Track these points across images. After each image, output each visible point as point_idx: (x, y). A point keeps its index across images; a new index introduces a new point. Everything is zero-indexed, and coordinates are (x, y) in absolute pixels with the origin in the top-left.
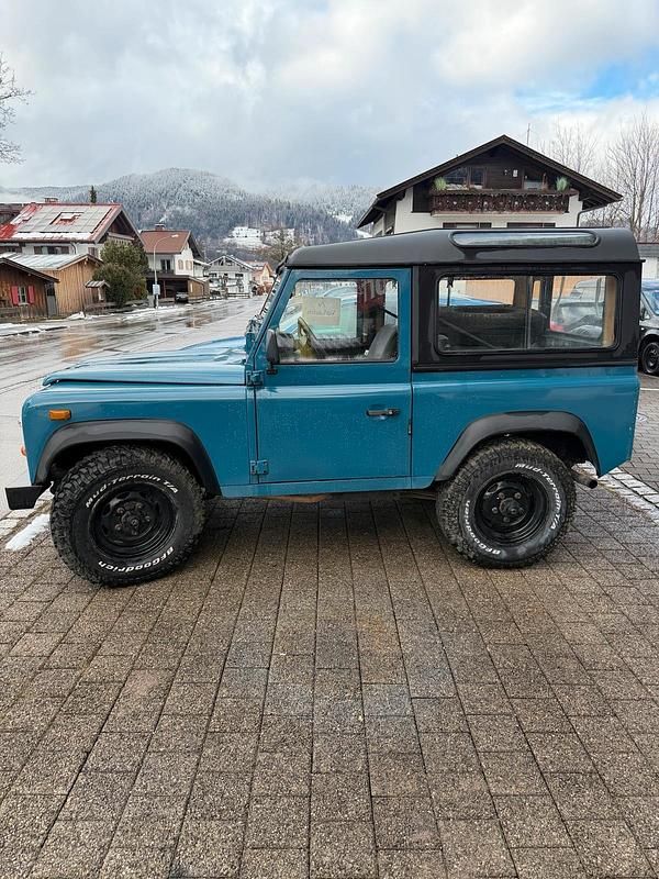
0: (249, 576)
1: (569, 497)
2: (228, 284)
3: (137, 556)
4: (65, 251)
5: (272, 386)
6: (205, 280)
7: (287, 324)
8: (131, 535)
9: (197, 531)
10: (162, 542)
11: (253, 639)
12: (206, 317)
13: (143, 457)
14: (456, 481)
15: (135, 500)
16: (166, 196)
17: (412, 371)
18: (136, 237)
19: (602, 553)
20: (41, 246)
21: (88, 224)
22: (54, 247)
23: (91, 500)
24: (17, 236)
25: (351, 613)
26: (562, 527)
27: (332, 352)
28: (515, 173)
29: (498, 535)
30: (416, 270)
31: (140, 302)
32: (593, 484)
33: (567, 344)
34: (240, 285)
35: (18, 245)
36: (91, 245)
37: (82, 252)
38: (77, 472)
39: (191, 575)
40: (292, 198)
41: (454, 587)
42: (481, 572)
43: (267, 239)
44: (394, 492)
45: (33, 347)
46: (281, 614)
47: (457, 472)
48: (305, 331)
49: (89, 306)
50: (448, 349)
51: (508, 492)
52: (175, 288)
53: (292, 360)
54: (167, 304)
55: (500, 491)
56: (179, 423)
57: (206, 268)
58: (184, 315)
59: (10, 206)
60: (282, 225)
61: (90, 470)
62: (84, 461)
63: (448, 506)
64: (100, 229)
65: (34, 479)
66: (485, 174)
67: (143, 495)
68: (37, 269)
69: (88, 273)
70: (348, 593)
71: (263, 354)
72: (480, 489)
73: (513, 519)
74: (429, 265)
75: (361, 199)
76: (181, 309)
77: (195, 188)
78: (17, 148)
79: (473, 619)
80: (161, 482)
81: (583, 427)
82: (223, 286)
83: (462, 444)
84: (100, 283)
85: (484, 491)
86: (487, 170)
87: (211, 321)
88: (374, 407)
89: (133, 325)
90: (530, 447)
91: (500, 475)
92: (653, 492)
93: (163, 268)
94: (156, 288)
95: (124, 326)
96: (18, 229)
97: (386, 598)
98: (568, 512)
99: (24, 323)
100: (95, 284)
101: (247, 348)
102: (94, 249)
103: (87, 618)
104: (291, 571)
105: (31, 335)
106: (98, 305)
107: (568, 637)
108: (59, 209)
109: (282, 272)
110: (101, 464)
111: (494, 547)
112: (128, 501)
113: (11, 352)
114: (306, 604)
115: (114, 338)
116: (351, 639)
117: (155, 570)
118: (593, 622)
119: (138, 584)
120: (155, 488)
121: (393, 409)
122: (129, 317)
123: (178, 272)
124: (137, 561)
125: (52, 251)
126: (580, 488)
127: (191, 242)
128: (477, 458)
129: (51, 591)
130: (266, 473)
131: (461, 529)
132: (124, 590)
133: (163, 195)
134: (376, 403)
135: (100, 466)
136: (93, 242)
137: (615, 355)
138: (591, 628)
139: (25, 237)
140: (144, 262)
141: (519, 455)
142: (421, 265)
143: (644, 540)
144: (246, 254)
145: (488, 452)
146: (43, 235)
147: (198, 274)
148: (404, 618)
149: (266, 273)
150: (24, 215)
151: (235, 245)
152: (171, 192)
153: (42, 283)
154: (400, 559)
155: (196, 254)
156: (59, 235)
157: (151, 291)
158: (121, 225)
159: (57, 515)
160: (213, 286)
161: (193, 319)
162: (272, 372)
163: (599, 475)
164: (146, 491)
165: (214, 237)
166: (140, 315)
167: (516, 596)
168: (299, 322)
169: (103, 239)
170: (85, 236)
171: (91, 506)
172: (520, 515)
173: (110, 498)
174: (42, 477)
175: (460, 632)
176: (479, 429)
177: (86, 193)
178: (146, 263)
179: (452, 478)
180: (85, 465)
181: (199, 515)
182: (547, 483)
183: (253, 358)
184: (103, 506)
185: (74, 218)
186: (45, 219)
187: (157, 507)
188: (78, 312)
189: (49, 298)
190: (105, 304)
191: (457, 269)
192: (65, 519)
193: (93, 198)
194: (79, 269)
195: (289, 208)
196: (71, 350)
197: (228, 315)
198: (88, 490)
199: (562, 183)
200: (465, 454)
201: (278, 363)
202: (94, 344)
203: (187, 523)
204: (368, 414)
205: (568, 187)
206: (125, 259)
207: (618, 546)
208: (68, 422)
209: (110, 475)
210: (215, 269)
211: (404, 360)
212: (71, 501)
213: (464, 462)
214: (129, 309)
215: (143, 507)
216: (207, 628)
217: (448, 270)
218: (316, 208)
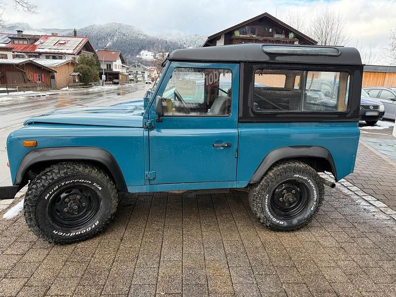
0: (143, 237)
1: (321, 192)
2: (138, 76)
3: (77, 226)
4: (61, 58)
5: (159, 128)
6: (127, 74)
7: (168, 94)
8: (74, 214)
9: (113, 211)
10: (92, 218)
11: (145, 282)
12: (127, 91)
13: (80, 169)
14: (261, 184)
15: (76, 194)
16: (110, 35)
17: (239, 122)
18: (95, 53)
19: (334, 220)
20: (48, 55)
21: (72, 46)
22: (55, 56)
23: (48, 195)
24: (37, 50)
25: (203, 263)
26: (317, 209)
27: (193, 110)
28: (271, 30)
29: (282, 213)
30: (242, 65)
31: (96, 83)
32: (333, 186)
33: (315, 109)
34: (143, 77)
35: (38, 54)
36: (73, 56)
37: (69, 59)
38: (40, 178)
39: (109, 236)
40: (168, 39)
41: (259, 244)
42: (273, 234)
43: (157, 56)
44: (226, 189)
45: (42, 103)
46: (162, 263)
47: (262, 178)
48: (178, 97)
49: (71, 84)
50: (259, 111)
51: (289, 190)
52: (113, 77)
53: (170, 114)
54: (109, 84)
55: (284, 189)
56: (103, 150)
57: (128, 69)
58: (117, 90)
59: (34, 36)
60: (163, 50)
61: (48, 177)
62: (45, 171)
63: (257, 198)
64: (78, 48)
65: (15, 182)
66: (257, 30)
67: (81, 191)
68: (46, 66)
69: (71, 69)
70: (200, 248)
71: (154, 110)
72: (274, 188)
73: (291, 204)
74: (250, 62)
75: (199, 41)
76: (115, 87)
77: (124, 32)
78: (36, 7)
79: (273, 265)
80: (92, 184)
81: (330, 155)
82: (136, 77)
83: (265, 163)
84: (77, 74)
85: (276, 189)
86: (257, 28)
87: (129, 93)
88: (217, 142)
89: (92, 94)
90: (302, 165)
91: (285, 180)
92: (351, 185)
93: (108, 68)
94: (104, 77)
95: (88, 94)
96: (38, 47)
97: (222, 251)
98: (320, 201)
99: (39, 91)
100: (74, 74)
101: (145, 106)
102: (74, 58)
103: (44, 266)
104: (168, 233)
105: (42, 97)
106: (76, 84)
107: (327, 278)
108: (58, 39)
109: (165, 66)
110: (55, 173)
111: (280, 220)
112: (71, 195)
113: (30, 105)
114: (176, 256)
115: (82, 99)
116: (203, 281)
117: (88, 234)
118: (339, 266)
119: (78, 242)
120: (87, 186)
121: (227, 143)
122: (90, 90)
123: (115, 70)
124: (77, 229)
125: (54, 58)
126: (327, 188)
127: (121, 56)
128: (273, 171)
129: (25, 247)
130: (154, 179)
131: (263, 210)
132: (69, 246)
133: (109, 35)
134: (219, 139)
135: (54, 175)
136: (74, 55)
137: (348, 116)
138: (339, 270)
139: (41, 51)
140: (98, 64)
141: (296, 170)
142: (245, 62)
143: (353, 213)
144: (147, 63)
145: (279, 168)
146: (50, 50)
147: (124, 71)
148: (233, 265)
149: (155, 72)
150: (41, 40)
151: (141, 59)
152: (112, 34)
153: (48, 72)
154: (228, 225)
155: (123, 62)
156: (58, 50)
157: (101, 78)
158: (88, 47)
159: (27, 204)
160: (131, 77)
161: (121, 92)
162: (159, 121)
163: (336, 180)
164: (82, 189)
165: (132, 55)
166: (96, 89)
167: (294, 249)
168: (174, 93)
169: (79, 53)
170: (71, 52)
171: (48, 198)
172: (294, 202)
173: (61, 193)
174: (19, 180)
175: (266, 275)
176: (274, 155)
177: (72, 32)
178: (99, 65)
179: (259, 182)
180: (45, 174)
181: (115, 202)
182: (310, 185)
183: (148, 112)
184: (57, 198)
185: (65, 43)
186: (51, 43)
187: (90, 198)
188: (66, 87)
189: (52, 80)
190: (79, 84)
191: (265, 65)
192: (32, 206)
193: (75, 34)
194: (67, 67)
195: (166, 43)
196: (60, 105)
197: (137, 90)
198: (47, 189)
199: (291, 35)
200: (267, 168)
201: (163, 116)
202: (72, 102)
203: (107, 206)
204: (213, 146)
205: (294, 37)
206: (89, 63)
207: (342, 217)
208: (35, 148)
209: (60, 180)
210: (132, 69)
211: (234, 115)
212: (35, 196)
213: (266, 173)
214: (91, 86)
215: (81, 198)
216: (117, 274)
217: (259, 65)
218: (179, 43)
